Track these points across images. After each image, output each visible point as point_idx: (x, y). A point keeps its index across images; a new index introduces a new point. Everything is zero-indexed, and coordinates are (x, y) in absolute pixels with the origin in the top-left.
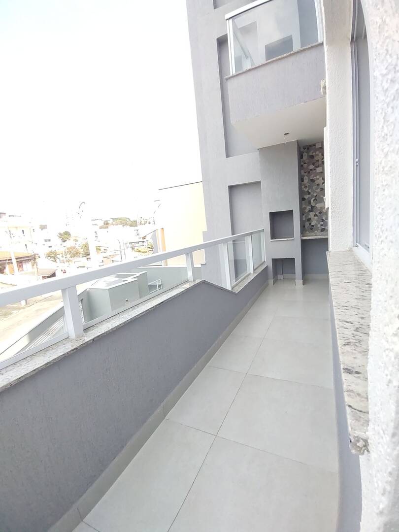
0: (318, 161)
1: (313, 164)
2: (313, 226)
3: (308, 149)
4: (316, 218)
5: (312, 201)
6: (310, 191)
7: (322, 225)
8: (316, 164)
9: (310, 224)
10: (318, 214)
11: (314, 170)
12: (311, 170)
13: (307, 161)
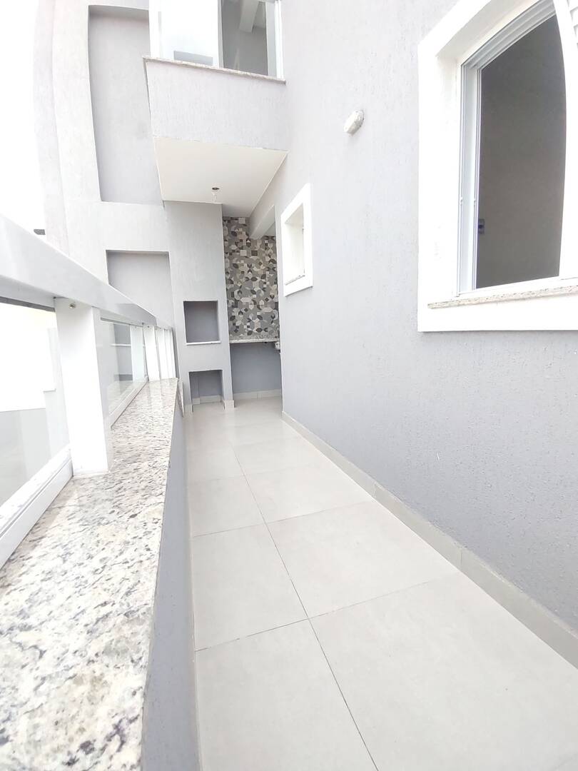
0: (241, 241)
1: (236, 244)
2: (238, 327)
3: (229, 221)
4: (241, 316)
5: (236, 293)
6: (232, 279)
7: (248, 327)
8: (240, 245)
9: (234, 324)
10: (244, 312)
11: (238, 252)
12: (234, 251)
13: (229, 237)
